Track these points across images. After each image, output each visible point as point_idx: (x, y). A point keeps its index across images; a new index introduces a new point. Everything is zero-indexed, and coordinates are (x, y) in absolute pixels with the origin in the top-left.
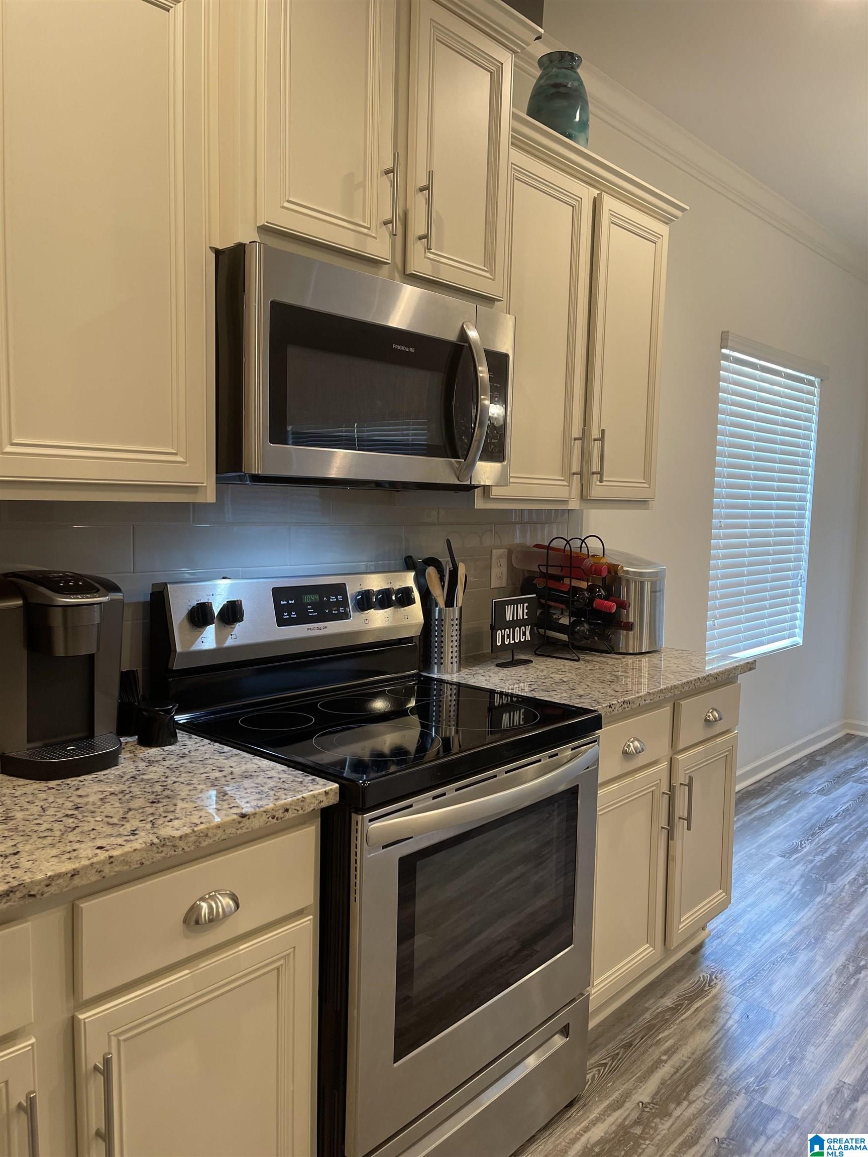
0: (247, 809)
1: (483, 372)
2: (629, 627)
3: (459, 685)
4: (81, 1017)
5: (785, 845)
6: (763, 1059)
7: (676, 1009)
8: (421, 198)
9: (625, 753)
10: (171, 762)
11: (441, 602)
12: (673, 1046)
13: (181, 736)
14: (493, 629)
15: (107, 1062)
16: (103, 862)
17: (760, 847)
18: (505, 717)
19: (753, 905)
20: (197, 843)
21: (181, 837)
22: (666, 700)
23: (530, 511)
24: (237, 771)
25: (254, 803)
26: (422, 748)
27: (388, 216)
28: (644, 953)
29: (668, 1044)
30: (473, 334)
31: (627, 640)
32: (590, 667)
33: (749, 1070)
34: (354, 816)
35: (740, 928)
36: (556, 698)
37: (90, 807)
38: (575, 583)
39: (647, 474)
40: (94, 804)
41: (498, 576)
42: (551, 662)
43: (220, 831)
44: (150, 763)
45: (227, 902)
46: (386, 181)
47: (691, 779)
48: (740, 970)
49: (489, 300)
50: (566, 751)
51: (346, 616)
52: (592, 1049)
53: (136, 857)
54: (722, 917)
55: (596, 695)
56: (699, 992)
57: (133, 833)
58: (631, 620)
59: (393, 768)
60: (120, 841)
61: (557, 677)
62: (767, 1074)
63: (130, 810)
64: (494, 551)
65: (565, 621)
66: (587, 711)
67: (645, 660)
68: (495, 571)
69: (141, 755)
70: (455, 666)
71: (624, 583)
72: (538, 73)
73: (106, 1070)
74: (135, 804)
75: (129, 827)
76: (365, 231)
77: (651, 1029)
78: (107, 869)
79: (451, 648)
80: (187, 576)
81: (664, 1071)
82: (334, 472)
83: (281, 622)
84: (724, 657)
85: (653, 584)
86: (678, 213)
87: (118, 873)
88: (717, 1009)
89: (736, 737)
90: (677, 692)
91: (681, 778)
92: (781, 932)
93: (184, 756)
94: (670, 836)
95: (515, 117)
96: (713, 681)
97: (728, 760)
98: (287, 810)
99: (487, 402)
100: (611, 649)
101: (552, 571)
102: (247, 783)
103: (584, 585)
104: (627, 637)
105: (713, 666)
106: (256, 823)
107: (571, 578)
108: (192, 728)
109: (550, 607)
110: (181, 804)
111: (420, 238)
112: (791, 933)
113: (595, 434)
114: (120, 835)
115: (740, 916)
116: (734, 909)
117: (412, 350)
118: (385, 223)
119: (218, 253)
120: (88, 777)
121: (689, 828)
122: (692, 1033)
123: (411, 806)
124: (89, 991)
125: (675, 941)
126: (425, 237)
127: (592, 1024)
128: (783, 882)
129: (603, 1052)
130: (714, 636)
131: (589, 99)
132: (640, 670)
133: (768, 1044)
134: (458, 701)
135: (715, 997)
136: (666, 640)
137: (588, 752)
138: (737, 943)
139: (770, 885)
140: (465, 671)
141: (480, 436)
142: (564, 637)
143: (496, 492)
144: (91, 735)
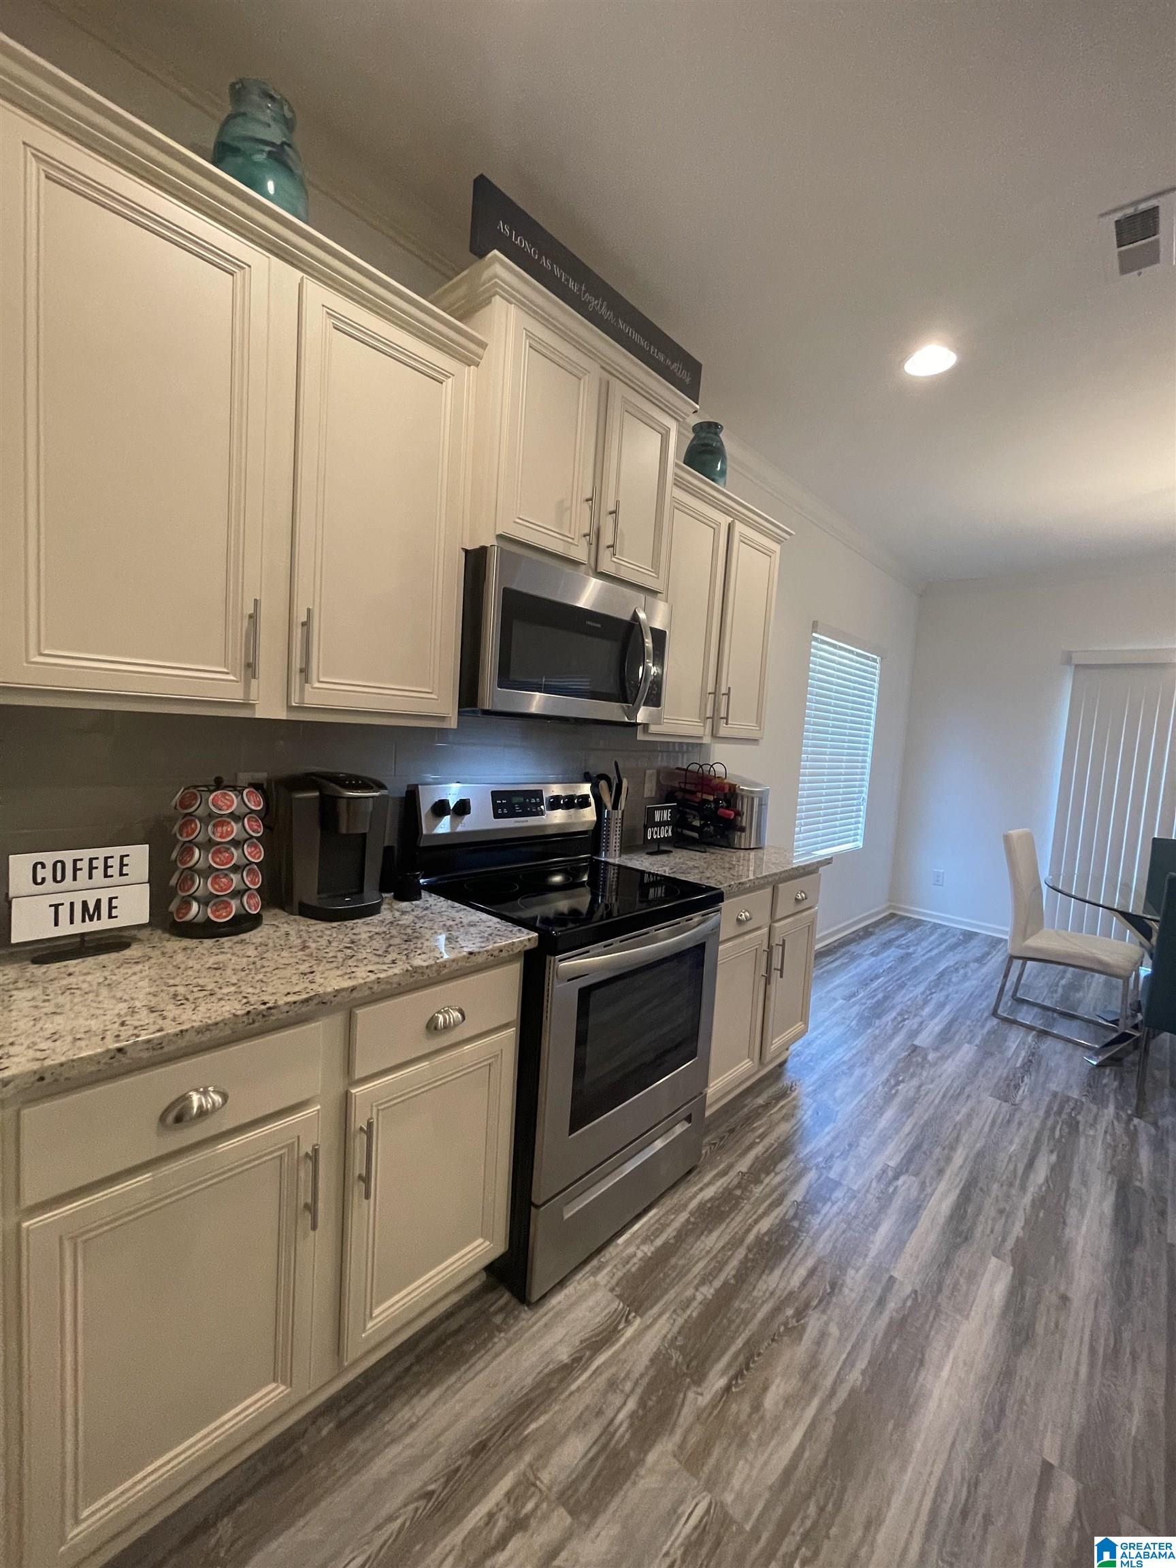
0: (474, 949)
1: (649, 643)
2: (743, 830)
3: (619, 866)
4: (353, 1091)
5: (847, 992)
6: (829, 1145)
7: (767, 1106)
8: (610, 519)
9: (738, 920)
10: (418, 912)
11: (609, 806)
12: (763, 1133)
13: (424, 894)
14: (646, 828)
15: (370, 1125)
16: (373, 982)
17: (829, 992)
18: (652, 891)
19: (823, 1034)
20: (438, 972)
21: (427, 967)
22: (768, 883)
23: (674, 743)
24: (465, 921)
25: (479, 945)
26: (591, 910)
27: (587, 531)
28: (746, 1065)
29: (761, 1131)
30: (642, 615)
31: (742, 839)
32: (714, 857)
33: (819, 1152)
34: (548, 957)
35: (813, 1050)
36: (691, 878)
37: (363, 943)
38: (705, 796)
39: (759, 721)
40: (364, 940)
41: (650, 789)
42: (685, 853)
43: (454, 965)
44: (403, 913)
45: (456, 1014)
46: (586, 506)
47: (784, 941)
48: (813, 1080)
49: (653, 593)
50: (697, 917)
51: (542, 813)
52: (707, 1132)
53: (396, 980)
54: (800, 1042)
55: (720, 878)
56: (783, 1094)
57: (394, 962)
58: (744, 824)
59: (571, 925)
60: (385, 967)
61: (691, 864)
62: (832, 1156)
63: (390, 945)
64: (648, 771)
65: (697, 823)
66: (715, 889)
67: (752, 854)
68: (647, 786)
69: (396, 907)
70: (618, 852)
71: (740, 798)
72: (692, 436)
73: (369, 1131)
74: (393, 941)
75: (390, 957)
76: (570, 540)
77: (750, 1119)
78: (375, 987)
79: (615, 840)
80: (430, 780)
81: (758, 1150)
82: (534, 709)
83: (497, 816)
84: (808, 853)
85: (760, 800)
86: (787, 536)
87: (383, 990)
88: (795, 1107)
89: (816, 913)
90: (777, 878)
91: (777, 940)
92: (842, 1054)
93: (427, 909)
94: (768, 981)
95: (677, 465)
96: (802, 871)
97: (811, 928)
98: (501, 951)
99: (651, 665)
100: (729, 845)
101: (688, 787)
102: (472, 930)
103: (711, 798)
104: (740, 836)
105: (798, 862)
106: (480, 959)
107: (703, 793)
108: (431, 889)
109: (686, 813)
110: (426, 944)
111: (608, 547)
112: (850, 1055)
113: (724, 690)
114: (384, 963)
115: (813, 1041)
116: (808, 1036)
117: (599, 626)
118: (585, 536)
119: (467, 551)
120: (360, 921)
121: (781, 976)
122: (777, 1124)
123: (588, 952)
124: (359, 1073)
125: (768, 1058)
126: (612, 546)
127: (708, 1113)
128: (844, 1018)
129: (713, 1135)
130: (800, 840)
131: (728, 456)
132: (749, 860)
133: (832, 1134)
134: (618, 878)
135: (794, 1099)
136: (768, 840)
137: (713, 919)
138: (811, 1061)
139: (835, 1019)
140: (624, 857)
141: (644, 690)
142: (696, 835)
143: (653, 729)
144: (361, 891)
